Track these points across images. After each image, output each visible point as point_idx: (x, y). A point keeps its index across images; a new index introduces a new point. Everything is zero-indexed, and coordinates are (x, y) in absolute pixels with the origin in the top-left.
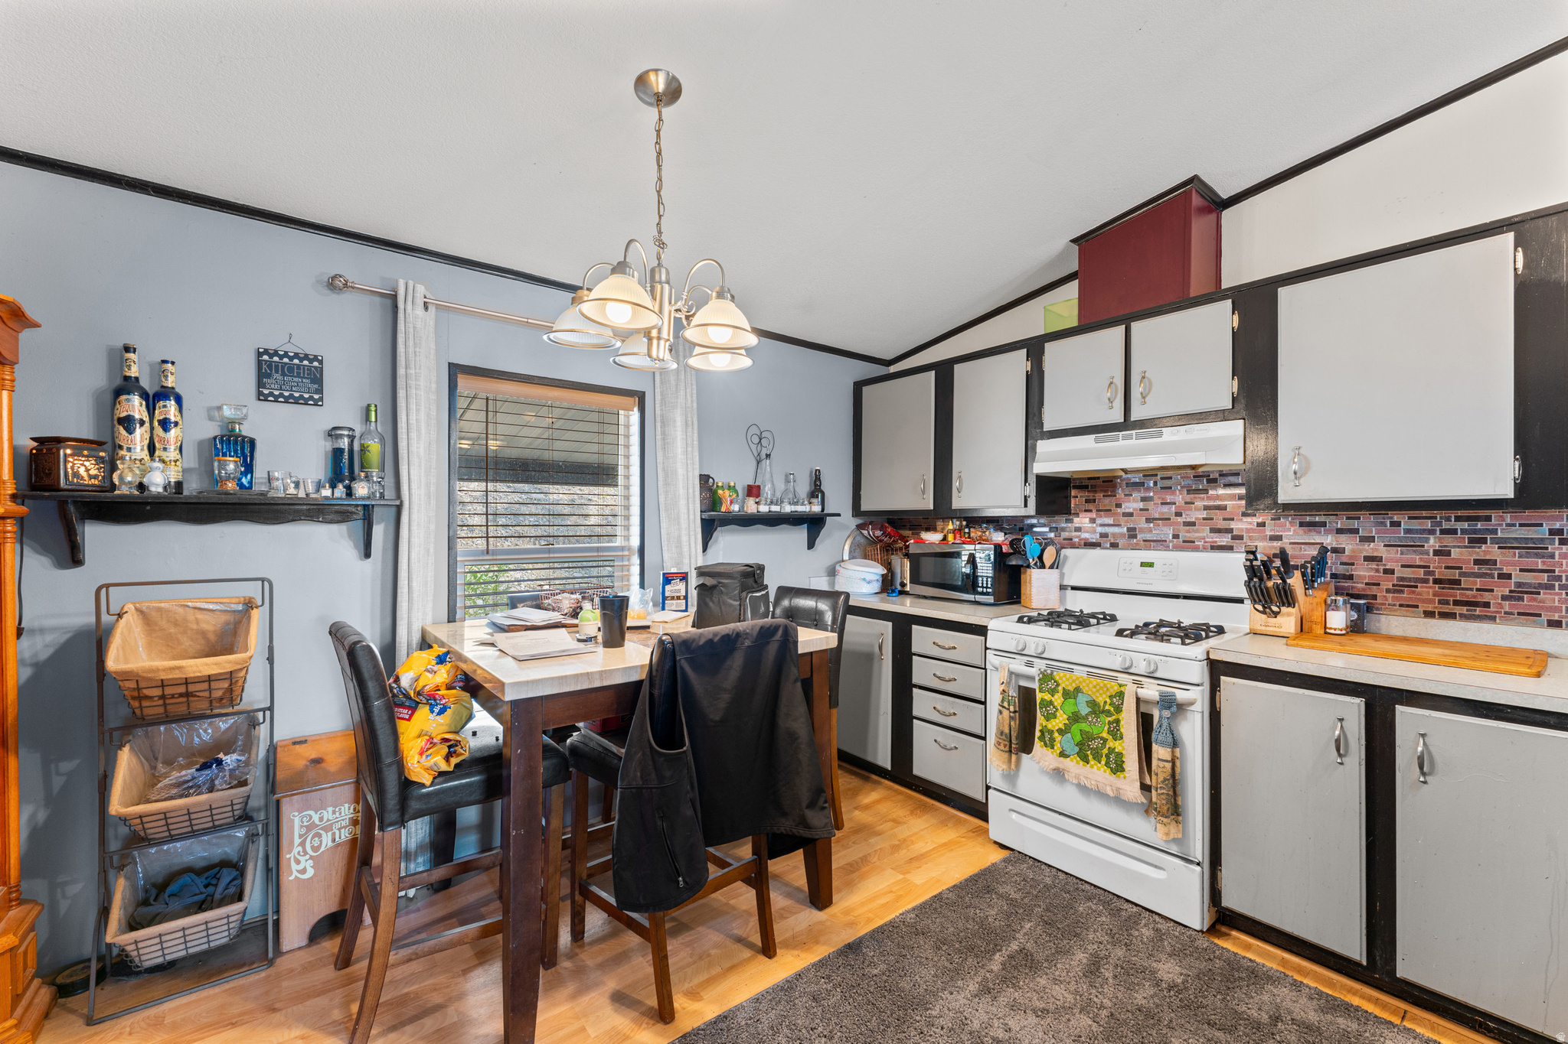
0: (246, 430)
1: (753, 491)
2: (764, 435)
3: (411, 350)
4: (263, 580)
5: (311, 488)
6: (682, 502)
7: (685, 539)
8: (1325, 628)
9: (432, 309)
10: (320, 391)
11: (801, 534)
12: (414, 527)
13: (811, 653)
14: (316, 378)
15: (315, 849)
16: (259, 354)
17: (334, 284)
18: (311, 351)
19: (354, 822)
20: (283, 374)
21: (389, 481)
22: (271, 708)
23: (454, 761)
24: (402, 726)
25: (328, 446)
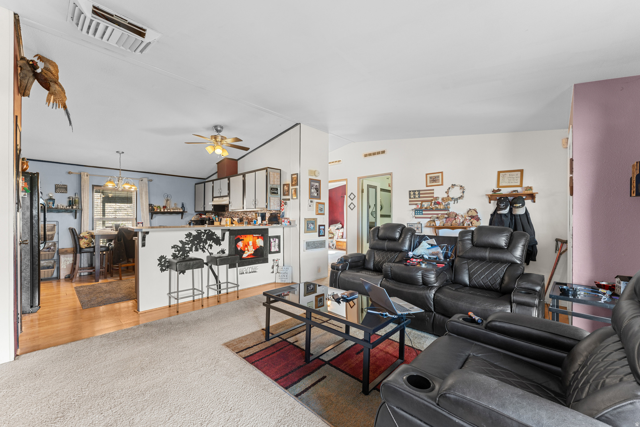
0: (53, 198)
1: (165, 207)
2: (168, 195)
3: (84, 184)
4: (57, 221)
5: (65, 207)
6: (145, 209)
7: (145, 216)
9: (89, 176)
10: (67, 191)
11: (180, 216)
12: (85, 213)
14: (66, 189)
15: (66, 264)
16: (55, 185)
17: (69, 173)
18: (65, 184)
19: (73, 260)
20: (60, 188)
21: (80, 206)
22: (58, 242)
23: (88, 246)
24: (80, 241)
25: (68, 200)
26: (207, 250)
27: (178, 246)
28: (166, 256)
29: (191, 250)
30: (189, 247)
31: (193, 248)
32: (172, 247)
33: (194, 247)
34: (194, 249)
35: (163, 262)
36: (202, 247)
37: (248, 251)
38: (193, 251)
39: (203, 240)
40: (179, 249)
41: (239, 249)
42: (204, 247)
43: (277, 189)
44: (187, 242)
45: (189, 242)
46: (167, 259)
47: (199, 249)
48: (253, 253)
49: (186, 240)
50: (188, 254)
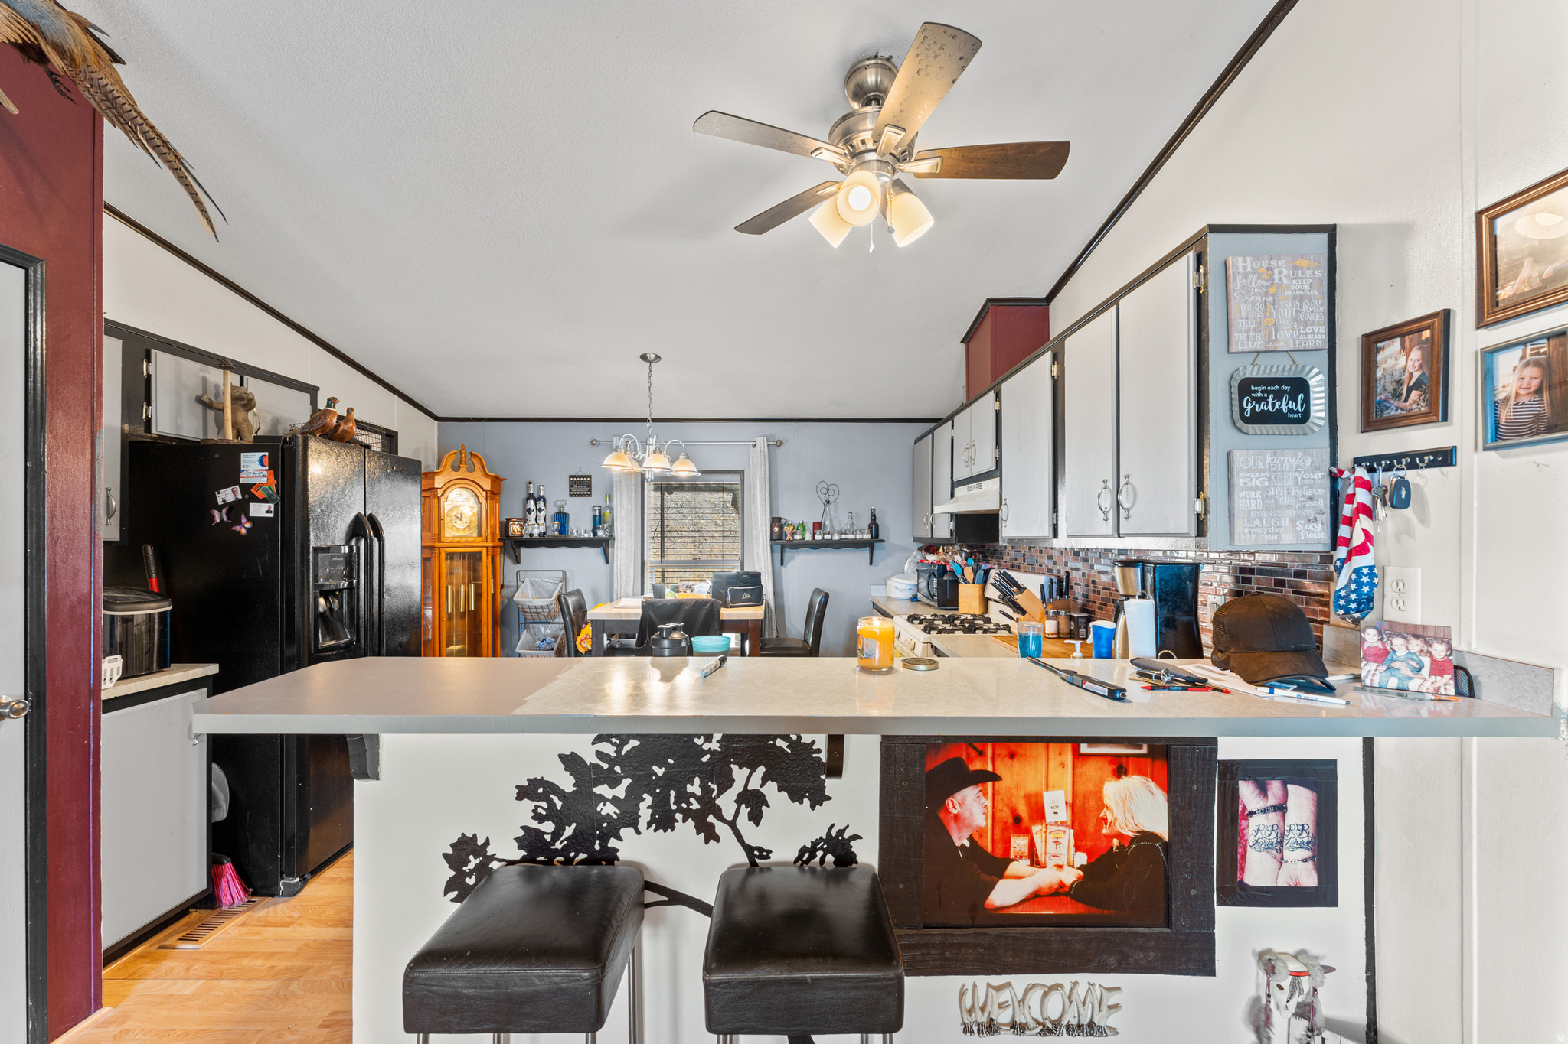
1: (818, 526)
2: (830, 487)
4: (563, 571)
5: (586, 533)
6: (759, 533)
7: (762, 556)
8: (1045, 633)
10: (590, 490)
11: (865, 553)
12: (618, 552)
13: (748, 620)
14: (589, 485)
16: (570, 477)
17: (593, 443)
18: (587, 474)
20: (578, 485)
21: (610, 528)
25: (592, 514)
26: (732, 824)
27: (552, 788)
28: (487, 843)
29: (631, 820)
30: (615, 801)
31: (643, 806)
32: (523, 793)
33: (648, 799)
34: (645, 813)
35: (472, 871)
36: (695, 806)
37: (1034, 860)
38: (642, 825)
39: (705, 759)
40: (559, 804)
41: (961, 839)
42: (709, 805)
43: (1299, 387)
44: (606, 766)
45: (618, 769)
46: (492, 858)
47: (679, 816)
48: (1079, 885)
49: (600, 755)
50: (613, 843)
